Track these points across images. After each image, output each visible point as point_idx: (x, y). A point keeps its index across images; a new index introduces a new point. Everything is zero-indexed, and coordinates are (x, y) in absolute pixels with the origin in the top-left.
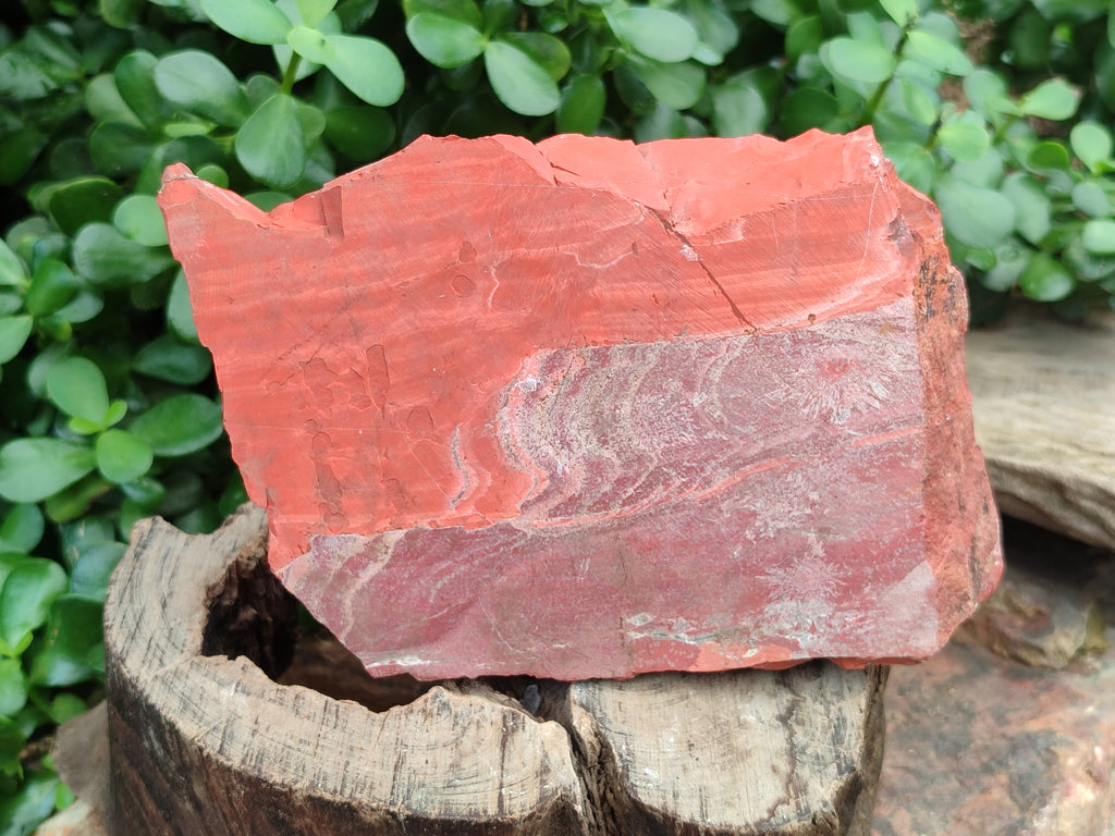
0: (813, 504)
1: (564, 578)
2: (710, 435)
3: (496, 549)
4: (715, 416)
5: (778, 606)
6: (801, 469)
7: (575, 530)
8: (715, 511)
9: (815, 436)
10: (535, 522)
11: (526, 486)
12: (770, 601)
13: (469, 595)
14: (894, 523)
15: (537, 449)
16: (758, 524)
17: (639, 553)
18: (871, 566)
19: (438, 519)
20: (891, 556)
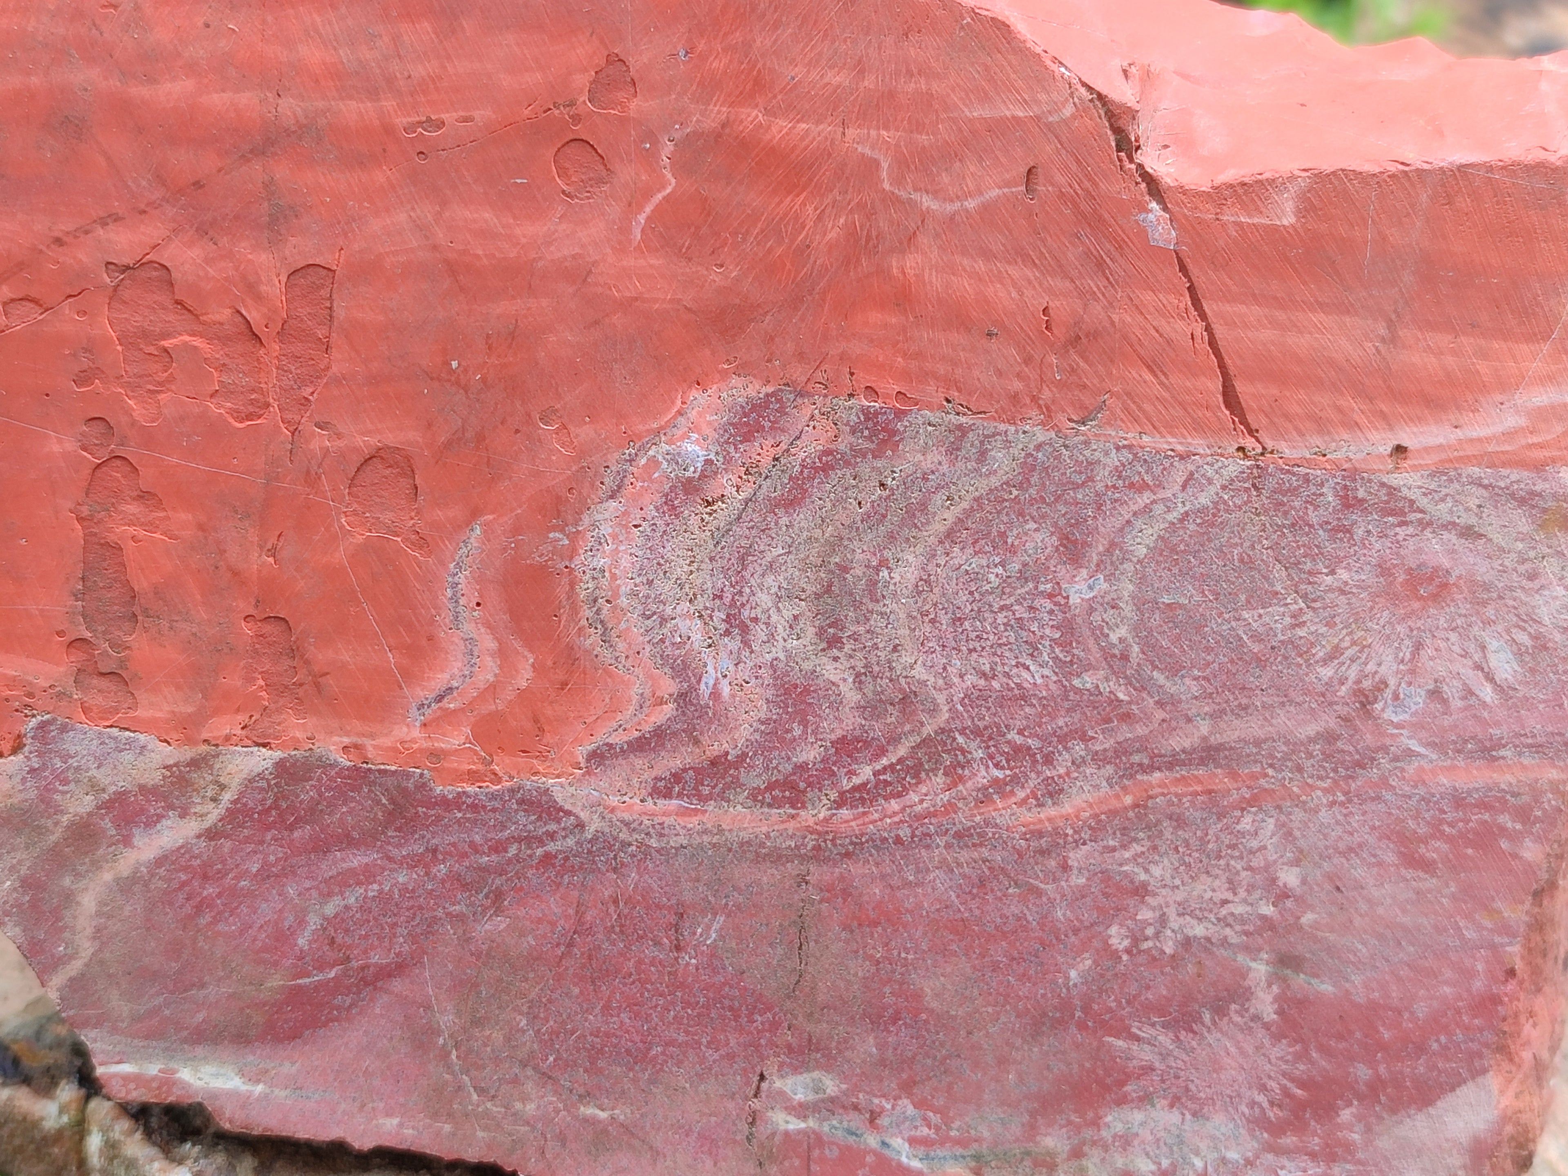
0: (1284, 895)
1: (650, 952)
2: (1088, 681)
3: (499, 848)
4: (1114, 638)
5: (1138, 1116)
6: (1279, 807)
7: (706, 838)
8: (1052, 863)
9: (1330, 737)
10: (614, 800)
11: (613, 710)
12: (1122, 1101)
13: (402, 945)
14: (1448, 974)
15: (663, 621)
16: (1145, 914)
17: (846, 927)
18: (1372, 1063)
19: (369, 743)
20: (1421, 1049)
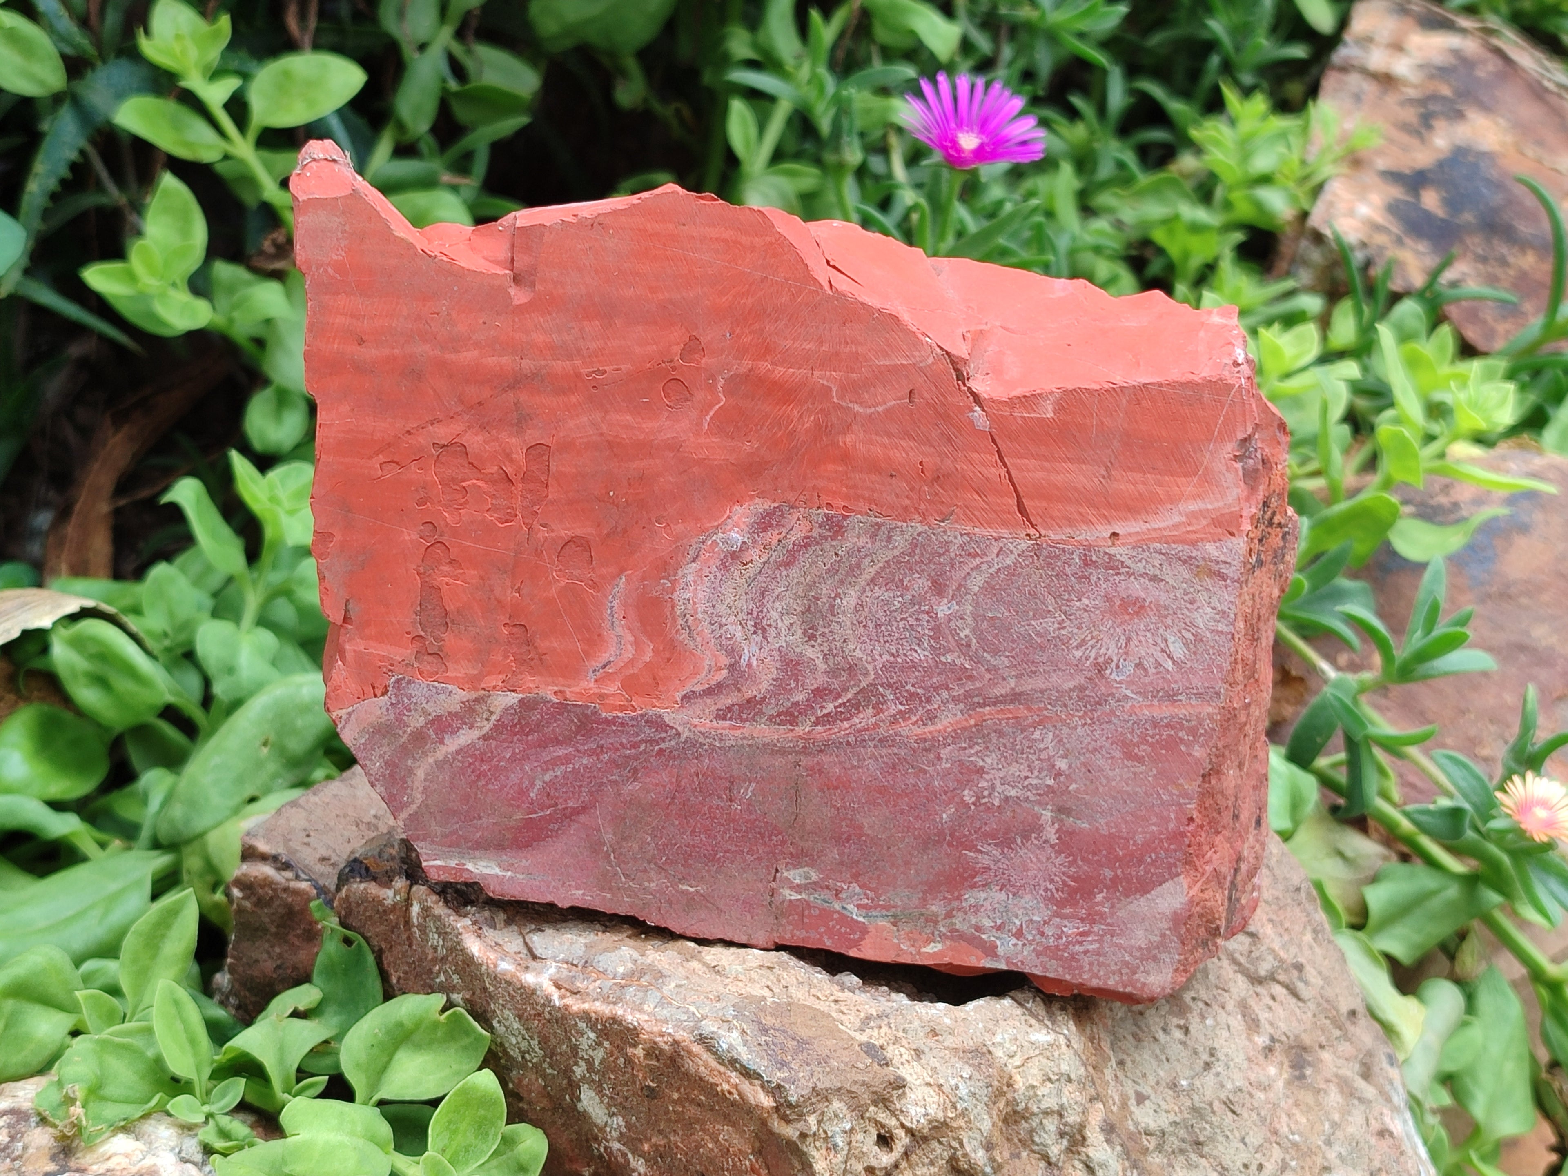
0: (1059, 774)
1: (716, 802)
2: (949, 658)
3: (635, 746)
4: (962, 635)
5: (983, 895)
6: (1055, 726)
7: (745, 742)
8: (932, 756)
9: (1081, 689)
10: (696, 721)
11: (696, 672)
12: (973, 886)
13: (585, 797)
14: (1154, 820)
15: (721, 626)
16: (983, 784)
17: (821, 790)
18: (1113, 869)
19: (567, 690)
20: (1141, 861)
